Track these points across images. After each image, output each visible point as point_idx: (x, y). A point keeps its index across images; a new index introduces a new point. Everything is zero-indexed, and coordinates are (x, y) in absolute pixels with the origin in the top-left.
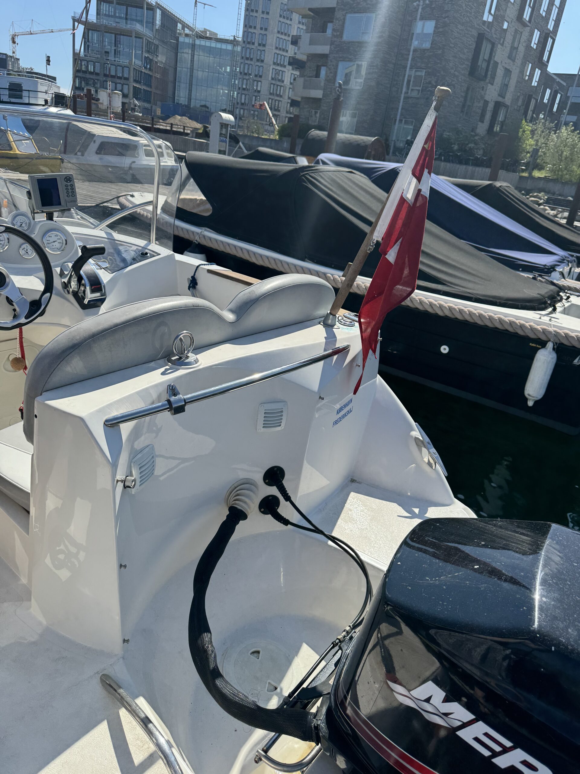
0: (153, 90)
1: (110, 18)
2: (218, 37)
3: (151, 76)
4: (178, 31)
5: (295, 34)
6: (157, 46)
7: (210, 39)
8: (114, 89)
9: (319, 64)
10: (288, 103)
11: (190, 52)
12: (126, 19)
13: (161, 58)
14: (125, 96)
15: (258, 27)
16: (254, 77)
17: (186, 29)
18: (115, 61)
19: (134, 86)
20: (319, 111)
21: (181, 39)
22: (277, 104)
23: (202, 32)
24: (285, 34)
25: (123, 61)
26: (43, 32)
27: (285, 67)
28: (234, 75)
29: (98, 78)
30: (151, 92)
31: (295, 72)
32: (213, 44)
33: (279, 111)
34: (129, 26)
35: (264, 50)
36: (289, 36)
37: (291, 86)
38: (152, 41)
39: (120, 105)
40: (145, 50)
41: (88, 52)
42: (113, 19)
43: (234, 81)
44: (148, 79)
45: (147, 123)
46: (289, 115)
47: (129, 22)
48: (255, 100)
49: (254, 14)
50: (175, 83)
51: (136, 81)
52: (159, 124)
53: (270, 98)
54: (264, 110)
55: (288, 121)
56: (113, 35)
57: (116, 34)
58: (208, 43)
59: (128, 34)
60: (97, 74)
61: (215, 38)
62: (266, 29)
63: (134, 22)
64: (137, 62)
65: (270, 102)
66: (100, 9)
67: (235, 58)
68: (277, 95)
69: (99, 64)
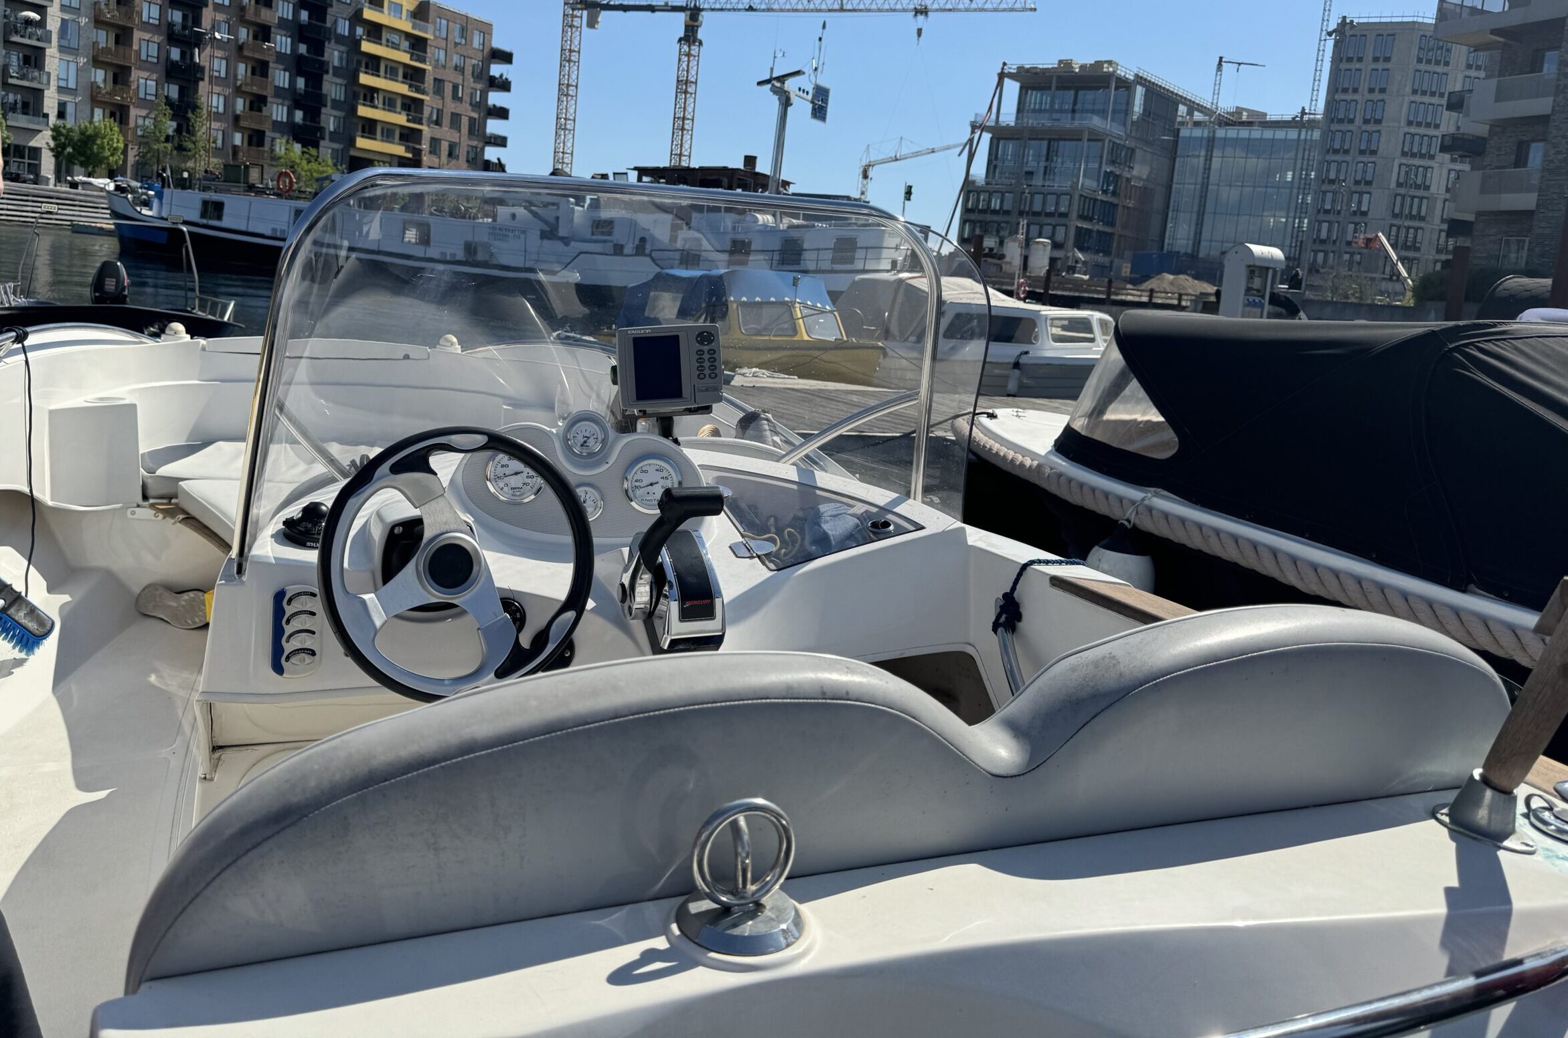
0: (1118, 230)
1: (1042, 114)
2: (1268, 118)
3: (1115, 206)
4: (1179, 119)
5: (1458, 88)
6: (1133, 150)
7: (1249, 124)
8: (1037, 235)
9: (1524, 138)
10: (1441, 231)
11: (1203, 153)
12: (1074, 111)
13: (1140, 171)
14: (1056, 246)
15: (1364, 87)
16: (1352, 185)
17: (1196, 113)
18: (1044, 186)
19: (1077, 227)
20: (1527, 239)
21: (1184, 133)
22: (1411, 236)
23: (1232, 114)
24: (1433, 94)
25: (1060, 183)
26: (917, 154)
27: (1432, 157)
28: (1302, 186)
29: (1007, 218)
30: (1111, 235)
31: (1458, 167)
32: (1256, 133)
33: (1418, 249)
34: (1077, 123)
35: (1378, 131)
36: (1442, 95)
37: (1448, 196)
38: (1122, 143)
39: (1046, 262)
40: (1107, 159)
41: (994, 177)
42: (1047, 115)
43: (1303, 199)
44: (1108, 212)
45: (1099, 292)
46: (1443, 257)
47: (1077, 115)
48: (1355, 231)
49: (1356, 65)
50: (1167, 214)
51: (1082, 217)
52: (1124, 292)
53: (1392, 225)
54: (1379, 250)
55: (1443, 267)
56: (1045, 143)
57: (1050, 141)
58: (1244, 133)
59: (1074, 136)
60: (1007, 213)
61: (1260, 122)
62: (1383, 91)
63: (1089, 115)
64: (1087, 184)
65: (1394, 232)
66: (1025, 103)
67: (1307, 153)
68: (1411, 217)
69: (1011, 195)
